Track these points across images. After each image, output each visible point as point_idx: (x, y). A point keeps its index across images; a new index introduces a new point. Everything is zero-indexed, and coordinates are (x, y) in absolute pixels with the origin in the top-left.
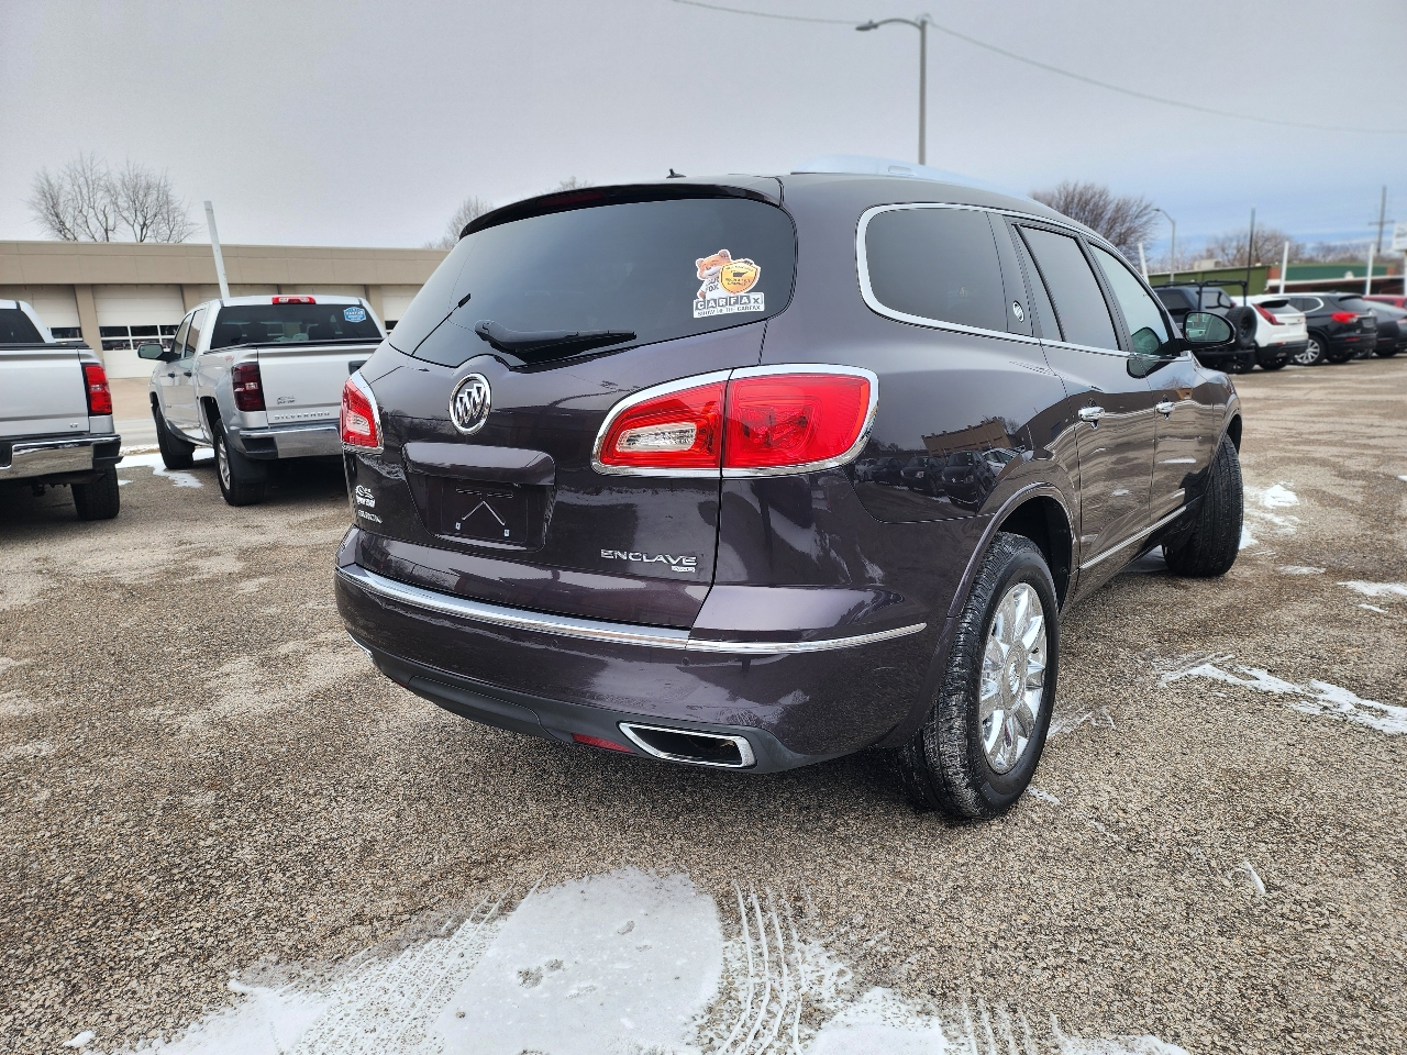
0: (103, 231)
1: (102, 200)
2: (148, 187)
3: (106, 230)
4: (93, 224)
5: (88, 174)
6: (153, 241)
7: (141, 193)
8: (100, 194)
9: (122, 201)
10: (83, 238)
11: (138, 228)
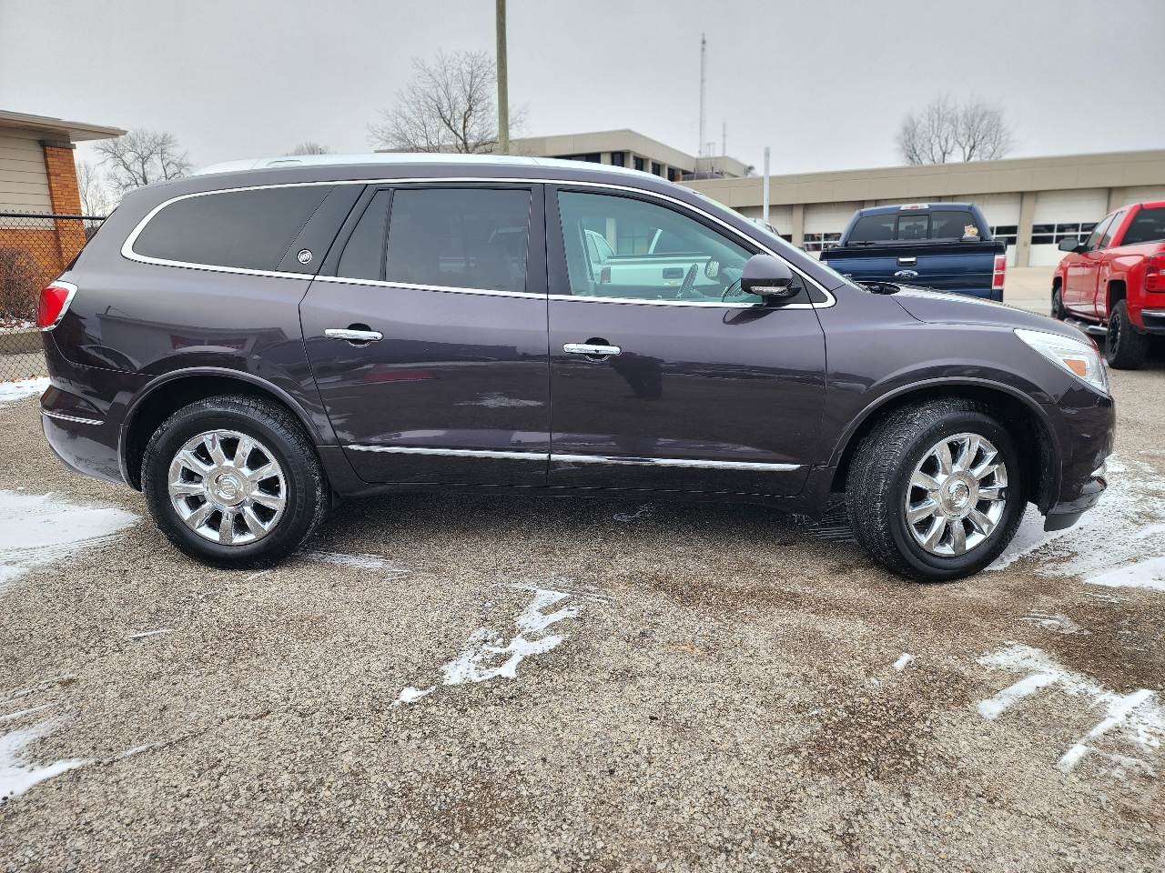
0: (941, 153)
1: (947, 129)
2: (984, 115)
3: (944, 154)
4: (936, 148)
5: (941, 110)
6: (978, 159)
7: (977, 120)
8: (946, 125)
9: (961, 130)
10: (926, 162)
11: (967, 150)
